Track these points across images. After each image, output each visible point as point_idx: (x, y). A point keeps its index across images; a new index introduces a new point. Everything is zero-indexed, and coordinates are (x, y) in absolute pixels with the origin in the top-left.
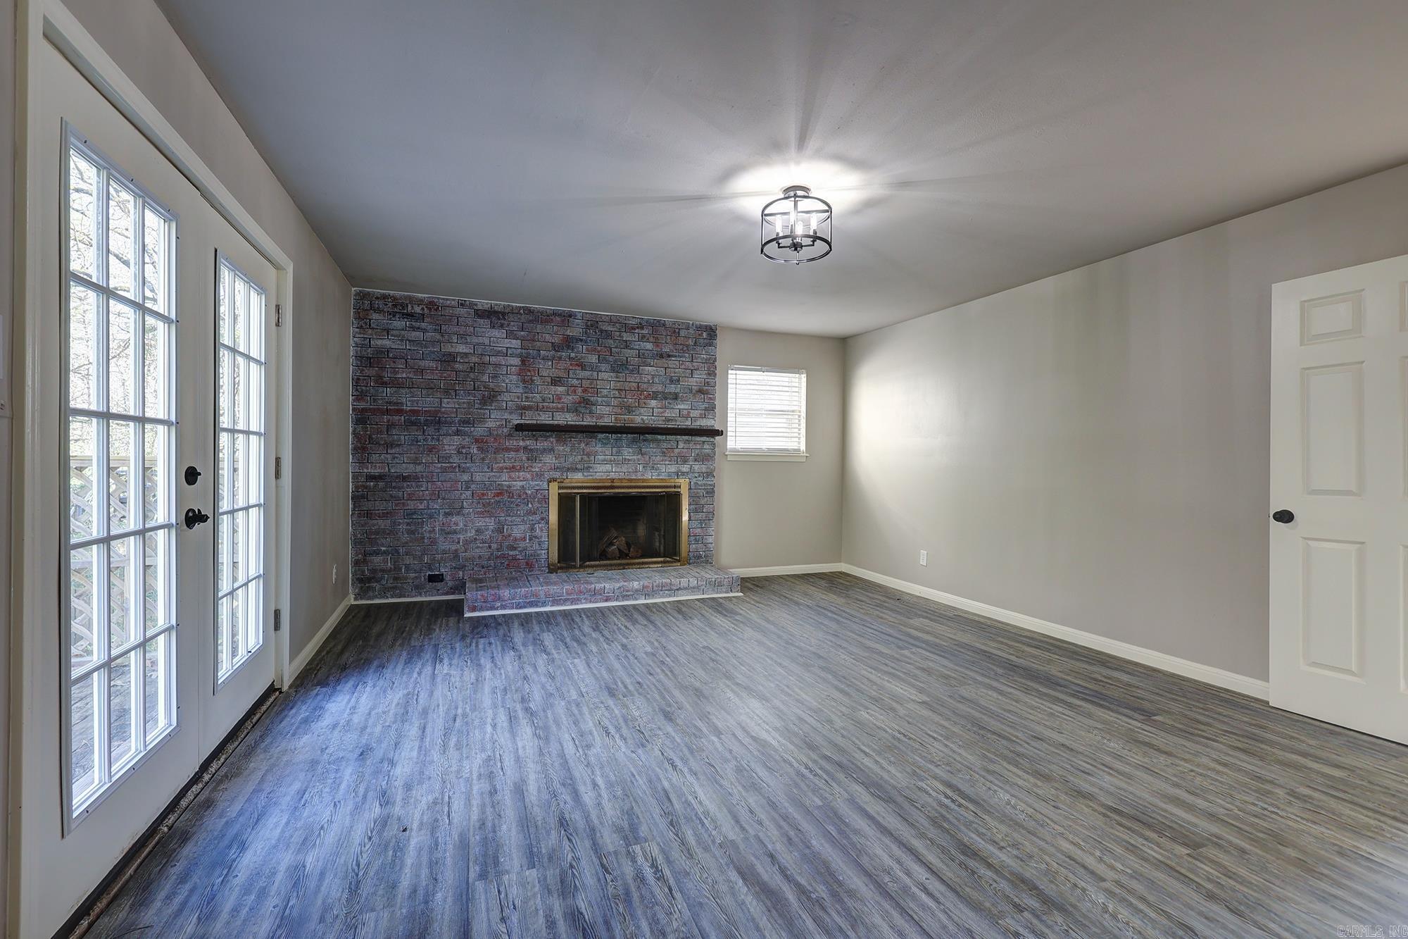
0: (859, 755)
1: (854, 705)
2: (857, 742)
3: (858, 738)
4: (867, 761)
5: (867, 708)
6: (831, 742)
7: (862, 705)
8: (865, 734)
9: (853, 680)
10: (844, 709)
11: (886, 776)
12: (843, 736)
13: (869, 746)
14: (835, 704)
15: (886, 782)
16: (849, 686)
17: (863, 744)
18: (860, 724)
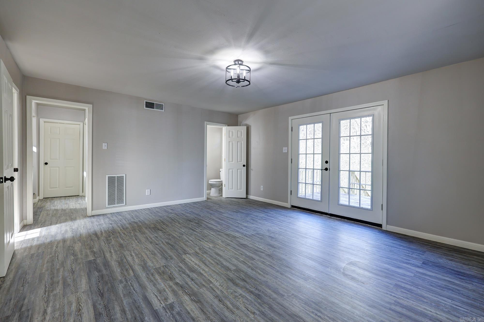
0: (214, 234)
1: (214, 249)
2: (214, 237)
3: (214, 238)
4: (212, 233)
5: (209, 248)
6: (222, 236)
7: (211, 249)
8: (212, 239)
9: (213, 263)
10: (218, 247)
11: (208, 231)
12: (218, 238)
13: (211, 236)
14: (221, 248)
15: (209, 230)
16: (216, 259)
17: (213, 237)
18: (213, 242)
